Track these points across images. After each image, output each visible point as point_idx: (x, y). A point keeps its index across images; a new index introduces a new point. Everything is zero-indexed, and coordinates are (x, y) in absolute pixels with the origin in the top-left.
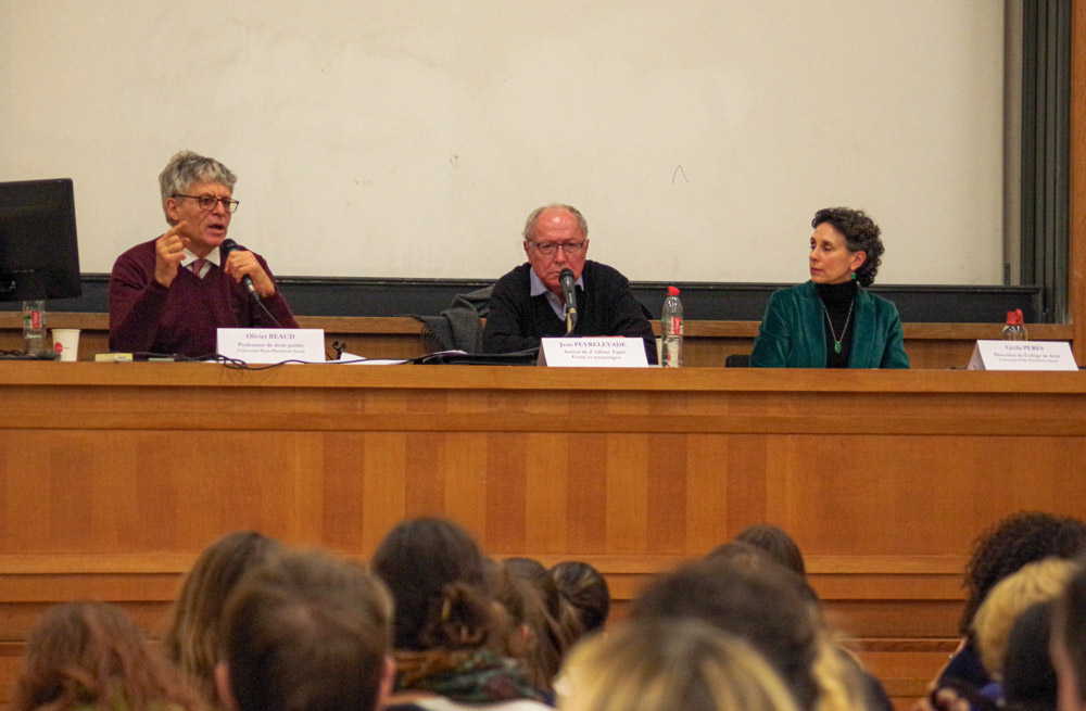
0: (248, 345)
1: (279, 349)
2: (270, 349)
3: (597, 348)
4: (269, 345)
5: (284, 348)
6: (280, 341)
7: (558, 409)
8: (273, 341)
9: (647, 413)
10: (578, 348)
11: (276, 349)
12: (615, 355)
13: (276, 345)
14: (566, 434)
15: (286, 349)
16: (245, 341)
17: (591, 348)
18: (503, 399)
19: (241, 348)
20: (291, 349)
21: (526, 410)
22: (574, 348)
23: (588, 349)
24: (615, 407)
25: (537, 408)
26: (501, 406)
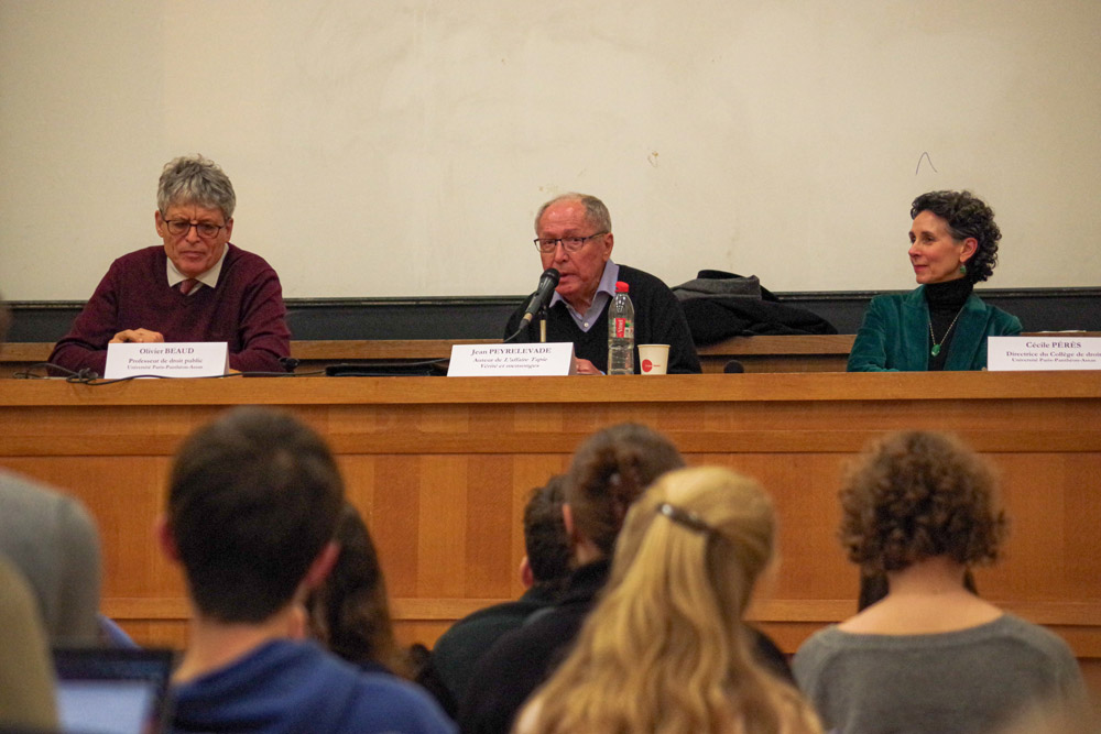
0: (140, 361)
1: (174, 364)
2: (164, 365)
3: (513, 356)
4: (164, 361)
5: (179, 364)
6: (177, 356)
7: (458, 427)
8: (168, 357)
9: (561, 431)
10: (494, 356)
11: (171, 365)
12: (535, 363)
13: (172, 361)
14: (466, 457)
15: (183, 364)
16: (137, 356)
17: (508, 355)
18: (393, 417)
19: (132, 364)
20: (189, 364)
21: (419, 428)
22: (488, 356)
23: (505, 355)
24: (523, 424)
25: (432, 426)
26: (392, 423)
